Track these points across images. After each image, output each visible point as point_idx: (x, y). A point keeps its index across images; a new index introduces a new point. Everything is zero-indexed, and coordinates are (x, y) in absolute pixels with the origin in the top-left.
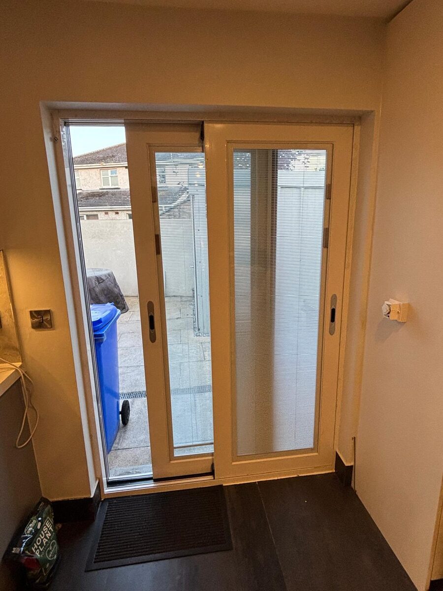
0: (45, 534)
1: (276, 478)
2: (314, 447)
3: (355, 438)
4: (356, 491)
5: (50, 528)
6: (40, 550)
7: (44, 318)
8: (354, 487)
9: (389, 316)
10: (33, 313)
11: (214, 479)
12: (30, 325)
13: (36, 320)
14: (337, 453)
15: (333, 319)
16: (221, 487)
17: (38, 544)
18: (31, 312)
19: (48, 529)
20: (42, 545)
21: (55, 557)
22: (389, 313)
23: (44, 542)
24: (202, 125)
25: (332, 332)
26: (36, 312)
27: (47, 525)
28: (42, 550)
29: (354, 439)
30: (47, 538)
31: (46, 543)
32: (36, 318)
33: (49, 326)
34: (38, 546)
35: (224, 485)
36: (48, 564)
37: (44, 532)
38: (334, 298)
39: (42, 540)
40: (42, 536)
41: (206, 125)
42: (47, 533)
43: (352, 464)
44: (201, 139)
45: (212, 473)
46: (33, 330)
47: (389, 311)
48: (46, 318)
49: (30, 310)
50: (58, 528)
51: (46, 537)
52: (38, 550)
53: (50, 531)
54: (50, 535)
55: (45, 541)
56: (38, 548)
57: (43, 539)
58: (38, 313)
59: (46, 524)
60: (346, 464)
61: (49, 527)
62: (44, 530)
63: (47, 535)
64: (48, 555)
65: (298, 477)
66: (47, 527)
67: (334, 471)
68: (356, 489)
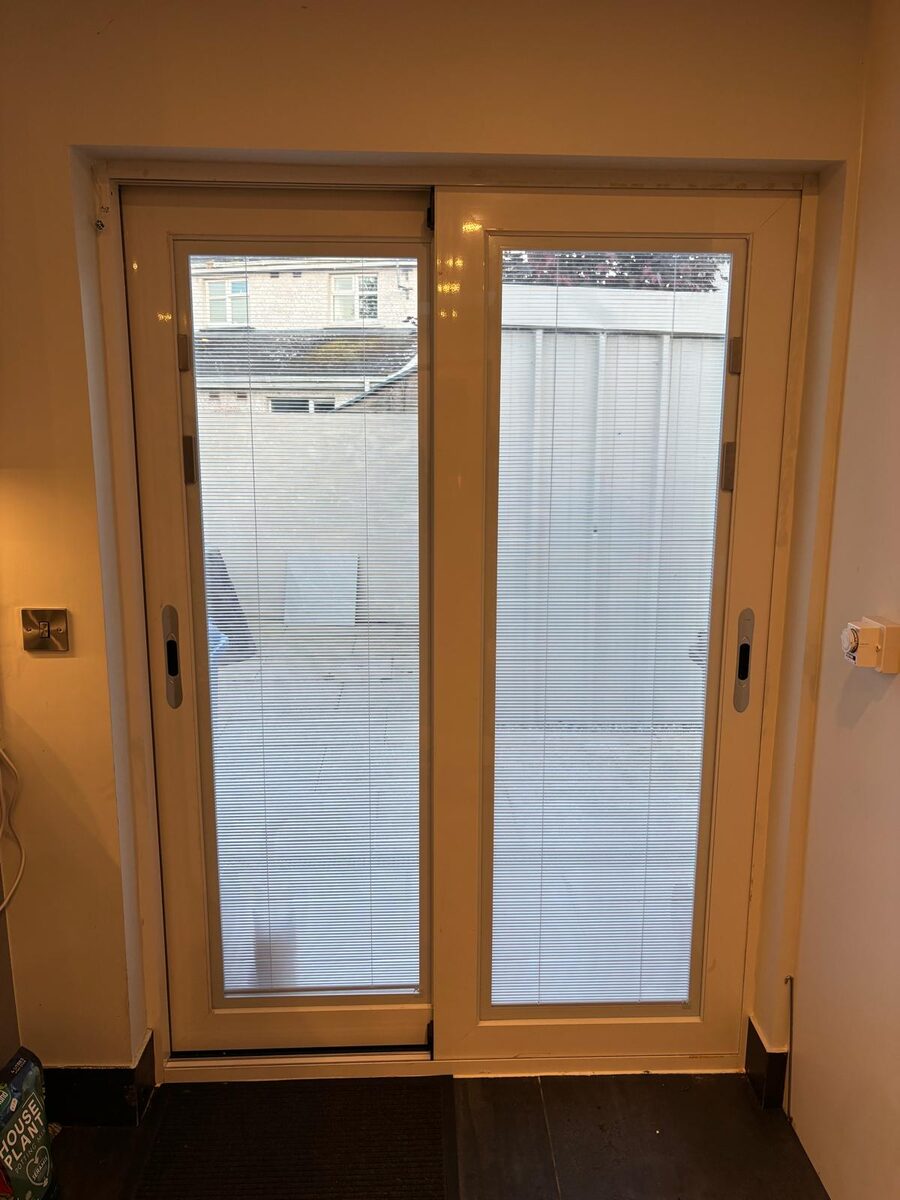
0: (26, 1126)
1: (589, 1073)
2: (690, 1002)
3: (791, 979)
4: (791, 1119)
5: (38, 1117)
6: (14, 1158)
7: (52, 628)
8: (789, 1111)
9: (854, 658)
10: (30, 614)
11: (432, 1059)
12: (21, 643)
13: (34, 631)
14: (750, 1023)
15: (743, 672)
16: (447, 1080)
17: (11, 1144)
18: (25, 613)
19: (33, 1117)
20: (18, 1148)
21: (46, 1183)
22: (854, 650)
23: (24, 1145)
24: (430, 192)
25: (740, 703)
26: (36, 612)
27: (32, 1110)
28: (17, 1158)
29: (790, 981)
30: (29, 1136)
31: (28, 1146)
32: (35, 627)
33: (61, 649)
34: (10, 1147)
35: (455, 1076)
36: (30, 1192)
37: (24, 1121)
38: (747, 618)
39: (19, 1136)
40: (20, 1129)
41: (439, 196)
42: (30, 1125)
43: (785, 1049)
44: (429, 226)
45: (428, 1047)
46: (27, 654)
47: (854, 644)
48: (56, 628)
49: (22, 608)
50: (54, 1132)
51: (26, 1133)
52: (9, 1157)
53: (37, 1123)
54: (36, 1131)
55: (26, 1141)
56: (10, 1153)
57: (21, 1135)
58: (41, 615)
59: (29, 1106)
60: (770, 1049)
61: (34, 1113)
62: (25, 1118)
63: (30, 1129)
64: (31, 1174)
65: (647, 1077)
66: (30, 1113)
67: (744, 1070)
68: (792, 1115)
